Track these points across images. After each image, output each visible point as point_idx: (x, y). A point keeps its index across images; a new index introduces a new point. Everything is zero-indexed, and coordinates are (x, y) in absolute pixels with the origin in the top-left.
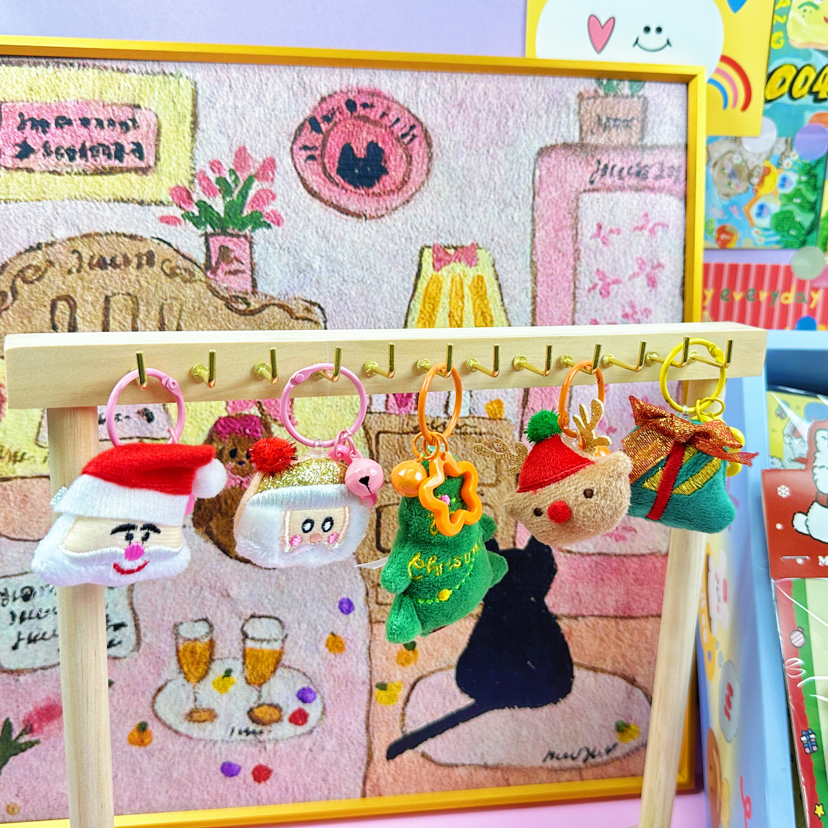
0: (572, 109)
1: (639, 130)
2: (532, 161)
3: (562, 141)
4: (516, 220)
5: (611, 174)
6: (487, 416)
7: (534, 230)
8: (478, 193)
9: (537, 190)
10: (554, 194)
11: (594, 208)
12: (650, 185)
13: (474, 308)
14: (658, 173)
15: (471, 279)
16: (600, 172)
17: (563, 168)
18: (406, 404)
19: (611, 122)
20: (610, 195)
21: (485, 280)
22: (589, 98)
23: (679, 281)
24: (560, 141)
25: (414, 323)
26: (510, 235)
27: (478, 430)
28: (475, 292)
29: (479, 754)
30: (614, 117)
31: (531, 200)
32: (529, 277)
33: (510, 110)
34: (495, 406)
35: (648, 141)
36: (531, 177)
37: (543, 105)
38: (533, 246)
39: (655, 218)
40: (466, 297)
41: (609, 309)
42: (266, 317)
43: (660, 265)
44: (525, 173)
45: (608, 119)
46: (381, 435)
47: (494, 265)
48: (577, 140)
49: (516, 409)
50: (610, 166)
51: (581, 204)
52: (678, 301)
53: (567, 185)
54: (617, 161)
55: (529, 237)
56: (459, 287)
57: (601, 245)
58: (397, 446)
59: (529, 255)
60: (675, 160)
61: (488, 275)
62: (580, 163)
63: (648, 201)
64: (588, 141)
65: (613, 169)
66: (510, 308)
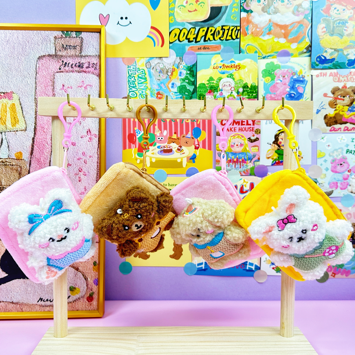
0: (52, 42)
1: (79, 50)
2: (36, 61)
3: (48, 54)
4: (29, 83)
5: (68, 66)
6: (15, 158)
7: (36, 86)
8: (13, 73)
9: (37, 72)
10: (44, 73)
11: (61, 79)
12: (85, 70)
13: (11, 116)
14: (88, 66)
15: (10, 105)
16: (63, 65)
17: (48, 63)
19: (68, 46)
20: (68, 74)
21: (16, 106)
22: (59, 38)
24: (47, 54)
26: (26, 88)
27: (11, 164)
28: (11, 110)
29: (10, 298)
30: (69, 45)
31: (35, 75)
32: (34, 104)
33: (27, 43)
34: (19, 154)
35: (83, 54)
36: (35, 67)
37: (40, 41)
38: (36, 93)
39: (87, 83)
40: (8, 111)
44: (33, 65)
45: (66, 45)
47: (19, 100)
48: (54, 53)
49: (28, 156)
50: (67, 63)
51: (55, 77)
53: (50, 70)
54: (71, 61)
55: (34, 89)
56: (5, 107)
57: (64, 92)
59: (34, 95)
60: (95, 61)
61: (17, 103)
62: (55, 62)
63: (83, 76)
64: (58, 54)
65: (68, 64)
66: (26, 116)
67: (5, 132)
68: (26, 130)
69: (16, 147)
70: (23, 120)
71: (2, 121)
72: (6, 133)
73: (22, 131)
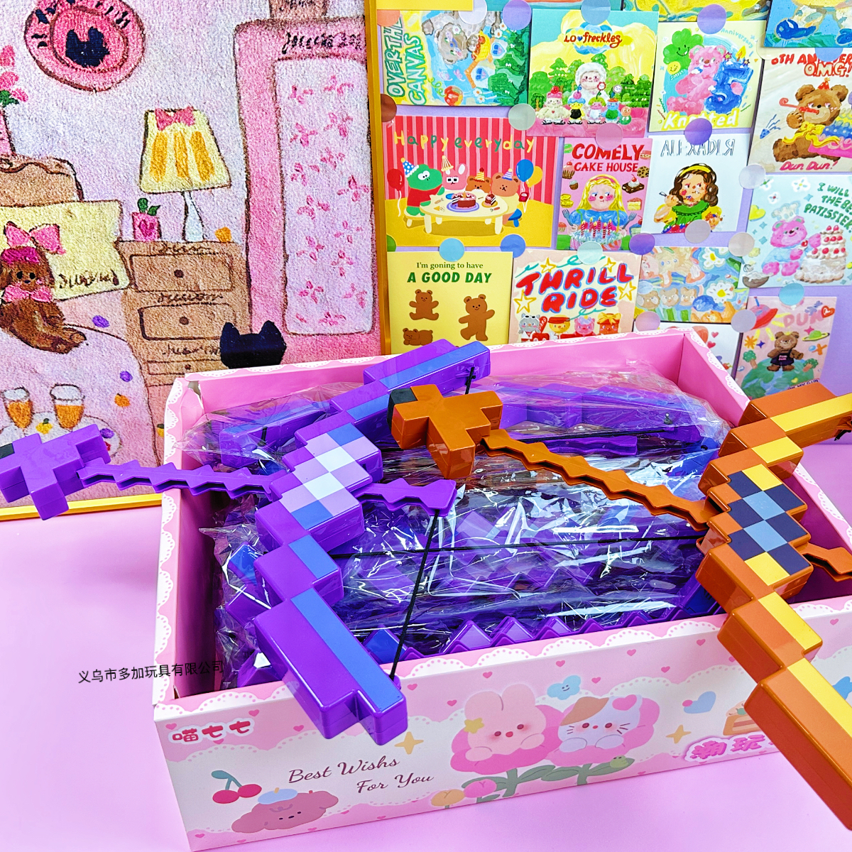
1: (321, 6)
2: (232, 37)
3: (256, 19)
4: (223, 86)
5: (301, 44)
6: (218, 240)
7: (239, 93)
9: (238, 60)
10: (253, 63)
11: (288, 73)
12: (335, 52)
13: (196, 157)
14: (342, 41)
15: (191, 135)
16: (290, 43)
17: (258, 41)
18: (151, 234)
20: (301, 62)
21: (203, 136)
23: (366, 130)
24: (254, 19)
25: (148, 172)
26: (219, 99)
27: (211, 251)
28: (195, 145)
31: (234, 69)
32: (240, 132)
34: (223, 232)
35: (330, 15)
36: (232, 50)
38: (240, 107)
39: (341, 79)
40: (188, 149)
41: (309, 155)
42: (27, 173)
43: (348, 118)
44: (226, 46)
46: (134, 258)
47: (208, 124)
49: (241, 234)
50: (299, 38)
51: (277, 71)
52: (366, 147)
53: (264, 55)
54: (305, 33)
55: (236, 99)
56: (181, 141)
57: (297, 103)
58: (148, 265)
59: (237, 113)
60: (355, 29)
61: (205, 131)
62: (273, 36)
63: (334, 66)
64: (278, 17)
65: (301, 40)
66: (227, 157)
67: (190, 192)
68: (231, 185)
69: (215, 220)
70: (223, 166)
71: (181, 170)
72: (192, 193)
73: (222, 187)
